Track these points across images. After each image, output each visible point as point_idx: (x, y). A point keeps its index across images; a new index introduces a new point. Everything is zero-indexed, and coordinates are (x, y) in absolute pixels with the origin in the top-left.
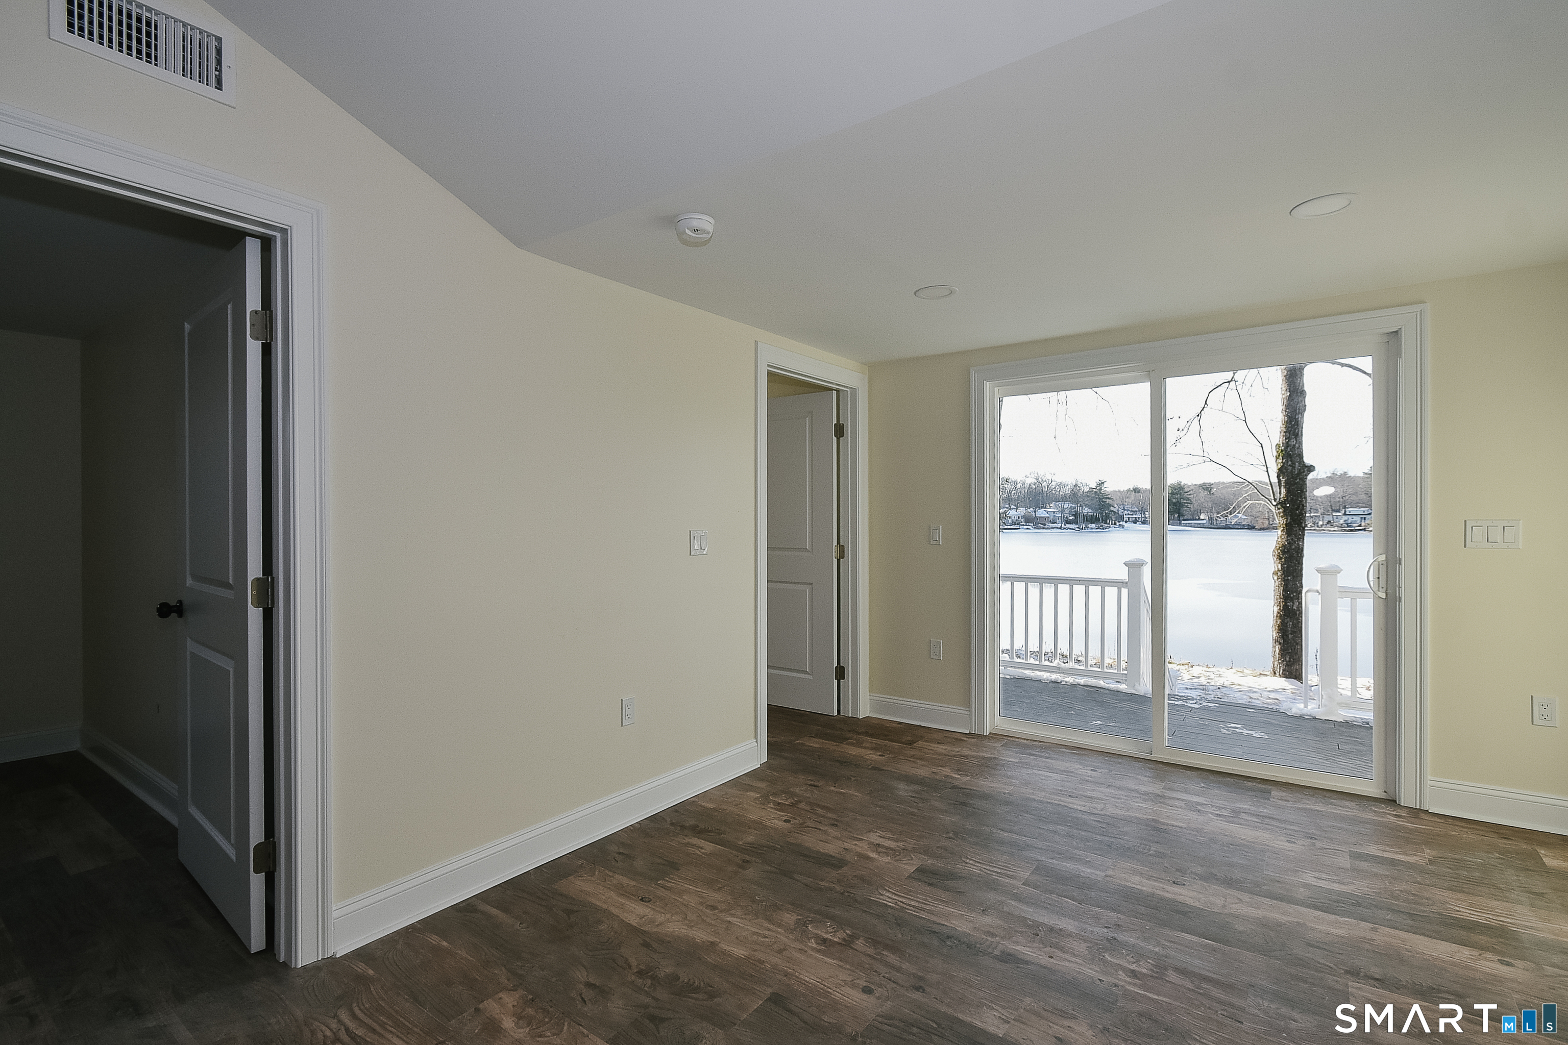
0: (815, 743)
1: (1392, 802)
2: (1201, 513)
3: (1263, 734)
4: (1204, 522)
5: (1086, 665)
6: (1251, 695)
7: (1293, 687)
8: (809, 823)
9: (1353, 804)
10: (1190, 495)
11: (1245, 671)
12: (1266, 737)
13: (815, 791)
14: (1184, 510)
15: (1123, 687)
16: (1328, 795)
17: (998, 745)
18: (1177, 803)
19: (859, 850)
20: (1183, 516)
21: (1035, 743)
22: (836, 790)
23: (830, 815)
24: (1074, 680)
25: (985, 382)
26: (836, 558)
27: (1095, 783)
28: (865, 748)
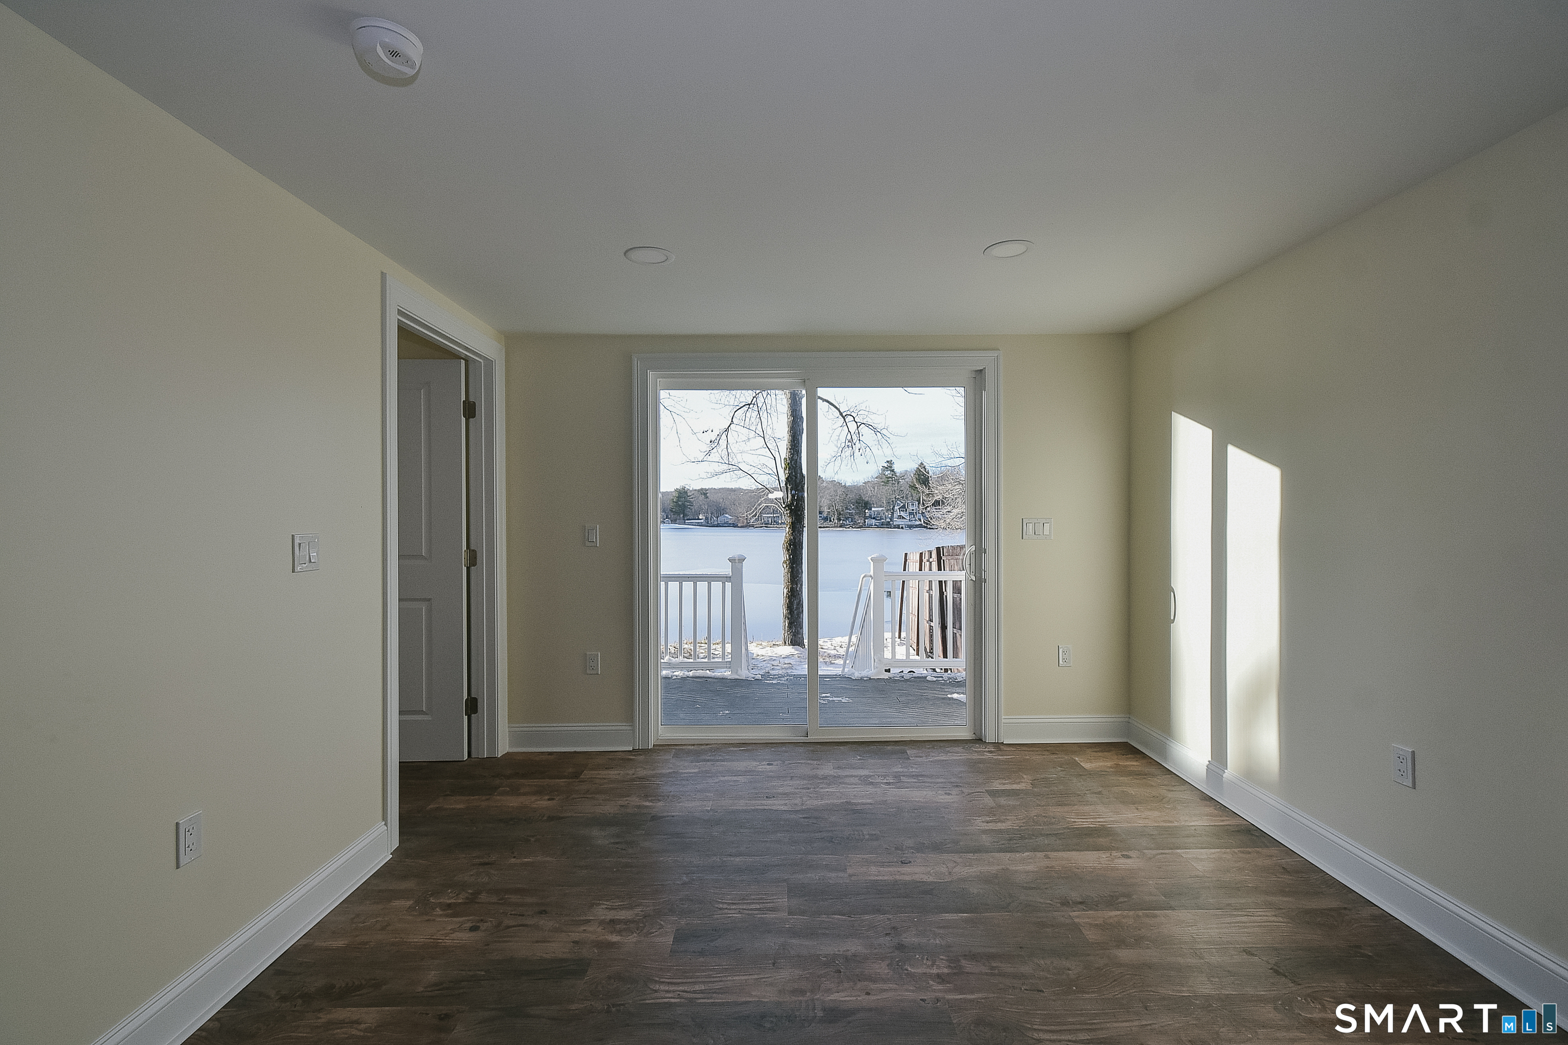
0: (457, 803)
1: (979, 740)
2: (699, 514)
3: (847, 699)
4: (702, 521)
5: (695, 659)
6: (773, 663)
7: (798, 652)
8: (507, 922)
9: (959, 749)
10: (692, 498)
11: (763, 643)
12: (851, 701)
13: (493, 872)
14: (687, 511)
15: (727, 674)
16: (942, 744)
17: (668, 757)
18: (852, 780)
19: (593, 937)
20: (687, 515)
21: (703, 747)
22: (518, 861)
23: (529, 900)
24: (684, 674)
25: (648, 371)
26: (465, 566)
27: (779, 777)
28: (525, 794)
